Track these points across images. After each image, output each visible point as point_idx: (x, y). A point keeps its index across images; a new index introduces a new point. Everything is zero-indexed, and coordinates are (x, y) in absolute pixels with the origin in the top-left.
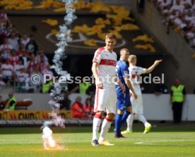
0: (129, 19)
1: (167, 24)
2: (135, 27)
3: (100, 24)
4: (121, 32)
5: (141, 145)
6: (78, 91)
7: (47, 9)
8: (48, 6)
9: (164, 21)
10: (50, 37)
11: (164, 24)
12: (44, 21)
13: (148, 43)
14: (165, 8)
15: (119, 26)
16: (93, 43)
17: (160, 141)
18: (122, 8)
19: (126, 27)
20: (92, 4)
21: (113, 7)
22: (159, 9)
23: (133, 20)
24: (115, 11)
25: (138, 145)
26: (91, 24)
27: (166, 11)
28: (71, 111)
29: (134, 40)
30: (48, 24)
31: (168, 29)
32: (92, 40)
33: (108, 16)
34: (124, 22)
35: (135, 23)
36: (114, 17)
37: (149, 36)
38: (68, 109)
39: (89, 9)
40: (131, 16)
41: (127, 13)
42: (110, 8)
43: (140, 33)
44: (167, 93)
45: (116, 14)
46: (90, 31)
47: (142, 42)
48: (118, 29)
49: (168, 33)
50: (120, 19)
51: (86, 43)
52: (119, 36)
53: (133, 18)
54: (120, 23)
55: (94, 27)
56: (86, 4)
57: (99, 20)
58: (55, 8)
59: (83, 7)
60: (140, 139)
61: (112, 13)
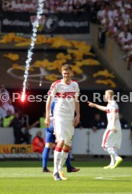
0: (90, 54)
1: (128, 59)
2: (96, 63)
3: (61, 59)
4: (82, 67)
5: (101, 180)
6: (38, 126)
7: (8, 43)
8: (10, 41)
9: (124, 57)
10: (12, 71)
11: (125, 59)
12: (5, 55)
13: (109, 78)
14: (126, 43)
15: (80, 61)
16: (54, 77)
17: (120, 176)
18: (83, 43)
19: (87, 62)
20: (53, 39)
21: (75, 42)
22: (120, 45)
23: (94, 55)
24: (76, 46)
25: (98, 180)
26: (52, 59)
27: (126, 47)
28: (31, 145)
29: (95, 75)
30: (9, 59)
31: (129, 65)
32: (53, 75)
33: (69, 51)
34: (85, 57)
35: (95, 58)
36: (76, 52)
37: (110, 71)
38: (28, 143)
39: (50, 44)
40: (92, 51)
41: (89, 48)
42: (71, 43)
43: (101, 68)
44: (127, 128)
45: (77, 49)
46: (52, 66)
47: (103, 78)
48: (79, 64)
49: (129, 68)
50: (81, 54)
51: (47, 78)
52: (79, 71)
53: (93, 54)
54: (81, 59)
55: (55, 62)
56: (47, 39)
57: (60, 55)
58: (17, 43)
59: (44, 41)
60: (99, 174)
61: (73, 48)
